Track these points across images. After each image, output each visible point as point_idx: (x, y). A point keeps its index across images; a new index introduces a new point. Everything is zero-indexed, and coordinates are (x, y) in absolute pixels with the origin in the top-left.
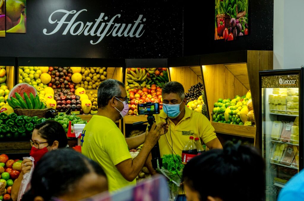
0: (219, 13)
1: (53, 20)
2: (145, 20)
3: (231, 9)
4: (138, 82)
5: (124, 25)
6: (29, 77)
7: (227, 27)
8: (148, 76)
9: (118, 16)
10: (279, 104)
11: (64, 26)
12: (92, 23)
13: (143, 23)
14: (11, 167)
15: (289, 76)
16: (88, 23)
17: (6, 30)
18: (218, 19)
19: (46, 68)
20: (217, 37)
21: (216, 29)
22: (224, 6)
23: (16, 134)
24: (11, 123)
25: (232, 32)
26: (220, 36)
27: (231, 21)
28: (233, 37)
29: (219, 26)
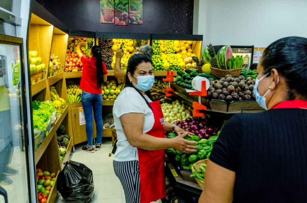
0: (105, 6)
3: (123, 7)
20: (103, 21)
21: (102, 16)
25: (124, 20)
26: (108, 21)
27: (123, 14)
28: (126, 23)
29: (107, 15)
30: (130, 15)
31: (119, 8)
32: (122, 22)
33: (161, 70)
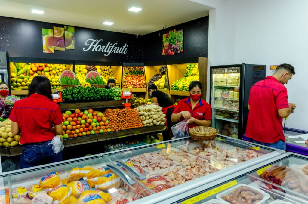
0: (165, 43)
1: (87, 44)
2: (127, 46)
3: (173, 41)
4: (126, 73)
5: (119, 48)
6: (77, 70)
7: (170, 49)
8: (129, 71)
9: (116, 44)
10: (221, 81)
11: (93, 47)
12: (105, 46)
13: (127, 47)
14: (96, 115)
15: (232, 68)
16: (103, 46)
17: (65, 47)
18: (165, 46)
19: (84, 66)
20: (164, 54)
21: (163, 50)
22: (168, 40)
23: (96, 97)
24: (93, 92)
25: (173, 51)
26: (166, 53)
27: (173, 46)
28: (174, 53)
29: (165, 49)
30: (177, 46)
31: (171, 42)
32: (172, 52)
33: (177, 90)
